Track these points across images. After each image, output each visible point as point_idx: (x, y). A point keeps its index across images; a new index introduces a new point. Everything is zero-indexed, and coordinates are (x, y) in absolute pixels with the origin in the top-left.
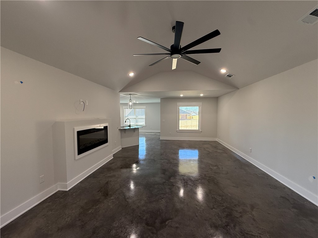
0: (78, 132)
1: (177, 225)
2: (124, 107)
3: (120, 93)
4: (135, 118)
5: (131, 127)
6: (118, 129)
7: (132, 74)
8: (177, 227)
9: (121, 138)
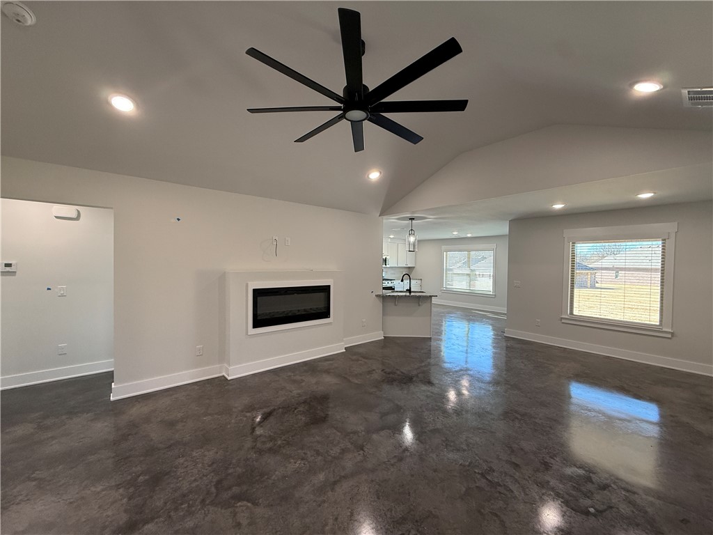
0: (255, 291)
1: (244, 522)
2: (444, 247)
3: (385, 217)
4: (468, 275)
5: (412, 294)
6: (374, 295)
7: (374, 175)
8: (239, 525)
9: (384, 314)
